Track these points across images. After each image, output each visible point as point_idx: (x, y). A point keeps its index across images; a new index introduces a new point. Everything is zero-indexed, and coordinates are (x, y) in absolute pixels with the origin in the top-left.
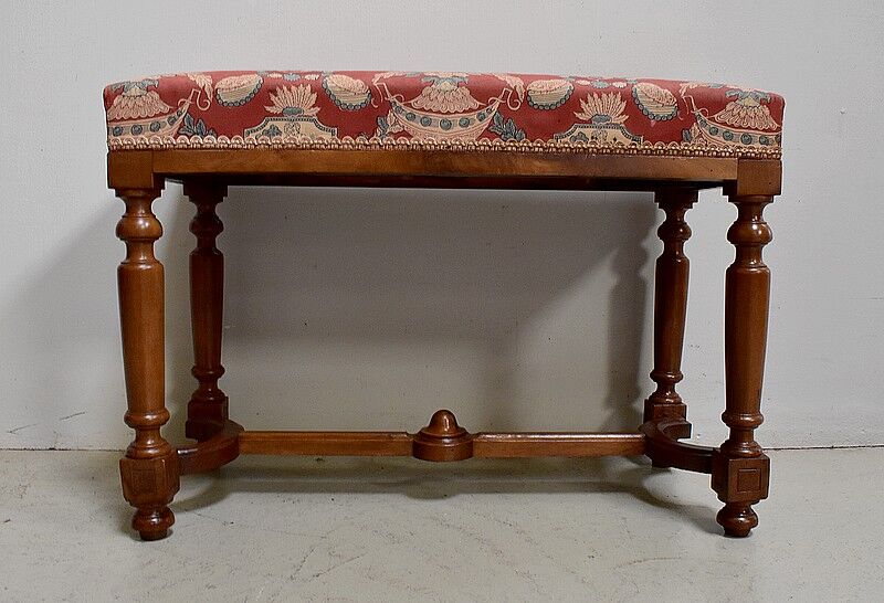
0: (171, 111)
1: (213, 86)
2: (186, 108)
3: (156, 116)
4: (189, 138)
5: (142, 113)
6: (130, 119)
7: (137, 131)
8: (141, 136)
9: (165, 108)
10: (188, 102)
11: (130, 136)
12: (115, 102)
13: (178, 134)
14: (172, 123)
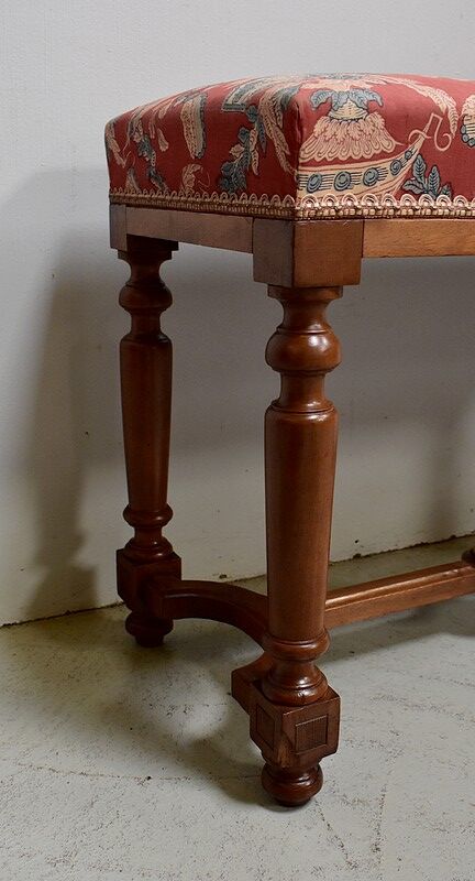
0: (397, 151)
1: (459, 109)
2: (418, 145)
3: (375, 158)
4: (417, 197)
5: (357, 152)
6: (336, 161)
7: (344, 183)
8: (348, 193)
9: (388, 144)
10: (423, 136)
11: (331, 192)
12: (318, 128)
13: (403, 191)
14: (395, 172)
